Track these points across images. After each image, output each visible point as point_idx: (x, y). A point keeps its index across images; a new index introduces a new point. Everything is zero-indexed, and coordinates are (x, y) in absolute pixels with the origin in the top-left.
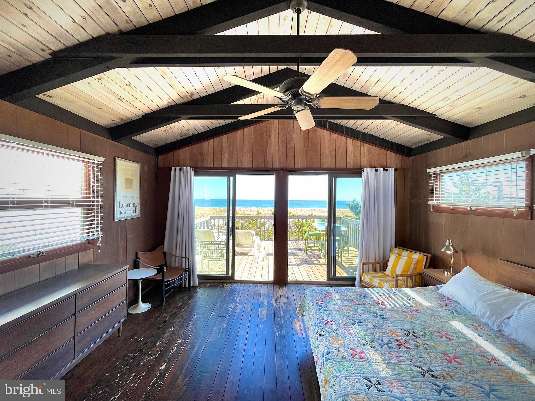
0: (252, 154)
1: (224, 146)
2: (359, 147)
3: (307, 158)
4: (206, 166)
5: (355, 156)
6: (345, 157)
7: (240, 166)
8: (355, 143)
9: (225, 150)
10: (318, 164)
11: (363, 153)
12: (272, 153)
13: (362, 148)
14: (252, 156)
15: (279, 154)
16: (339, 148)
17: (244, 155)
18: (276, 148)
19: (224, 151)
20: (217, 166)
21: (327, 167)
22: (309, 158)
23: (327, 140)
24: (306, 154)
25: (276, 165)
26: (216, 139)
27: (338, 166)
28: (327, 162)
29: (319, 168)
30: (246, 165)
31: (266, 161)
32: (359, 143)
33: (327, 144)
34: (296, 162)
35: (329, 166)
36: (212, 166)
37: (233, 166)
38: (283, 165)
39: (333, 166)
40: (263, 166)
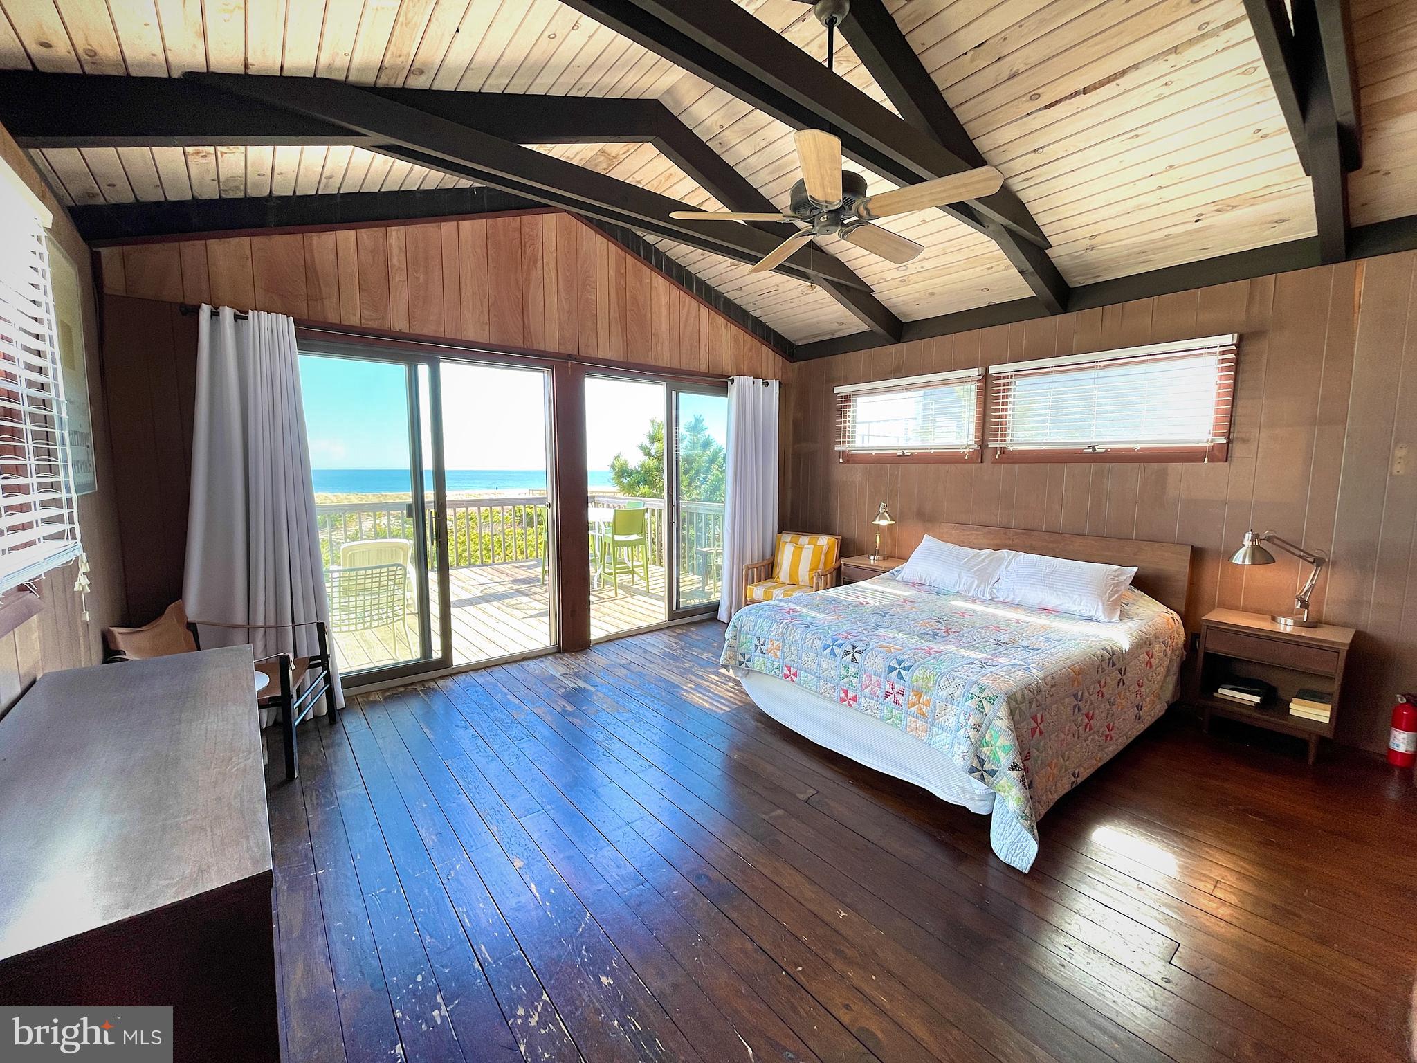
0: (486, 305)
1: (395, 261)
2: (721, 329)
3: (625, 338)
4: (333, 318)
5: (713, 349)
6: (696, 347)
7: (451, 334)
8: (713, 318)
9: (398, 277)
10: (648, 357)
11: (727, 342)
12: (541, 310)
13: (725, 332)
14: (486, 310)
15: (561, 317)
16: (685, 324)
17: (464, 304)
18: (552, 298)
19: (397, 279)
20: (374, 325)
21: (665, 365)
22: (629, 338)
23: (663, 302)
24: (621, 327)
25: (553, 346)
26: (364, 233)
27: (684, 367)
28: (663, 353)
29: (650, 365)
30: (471, 334)
31: (526, 330)
32: (720, 320)
33: (664, 311)
34: (601, 344)
35: (668, 364)
36: (354, 320)
37: (428, 330)
38: (571, 349)
39: (676, 365)
40: (520, 343)
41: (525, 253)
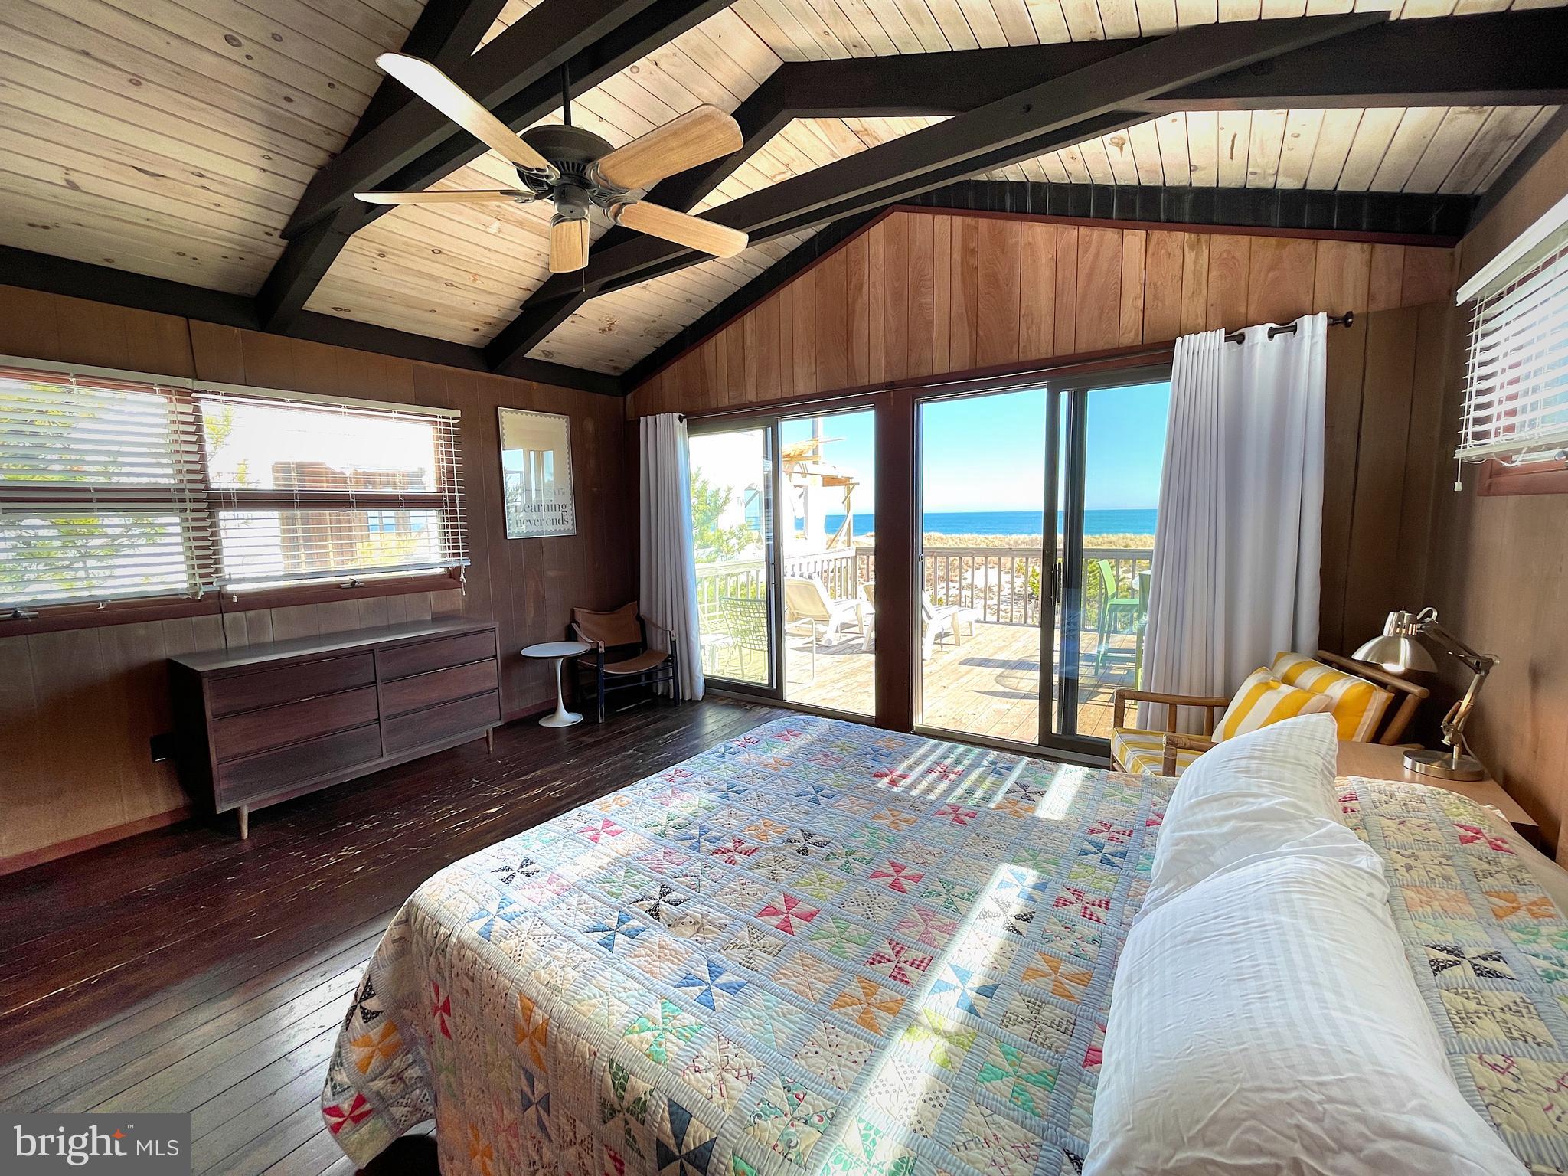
0: (814, 353)
1: (748, 342)
2: (1178, 252)
3: (974, 337)
4: (714, 405)
5: (1156, 297)
6: (1113, 309)
7: (784, 392)
8: (1158, 243)
9: (750, 355)
10: (1012, 352)
11: (1196, 273)
12: (866, 340)
13: (1190, 256)
14: (814, 361)
15: (888, 339)
16: (1090, 277)
17: (796, 361)
18: (878, 320)
19: (750, 357)
20: (736, 400)
21: (1044, 356)
22: (981, 332)
23: (1044, 257)
24: (969, 324)
25: (878, 377)
26: (730, 328)
28: (1042, 338)
29: (1014, 363)
30: (801, 389)
31: (850, 367)
32: (1175, 240)
33: (1045, 273)
34: (937, 355)
35: (1050, 350)
36: (725, 399)
37: (769, 395)
38: (898, 374)
39: (1066, 348)
40: (844, 384)
41: (850, 282)
